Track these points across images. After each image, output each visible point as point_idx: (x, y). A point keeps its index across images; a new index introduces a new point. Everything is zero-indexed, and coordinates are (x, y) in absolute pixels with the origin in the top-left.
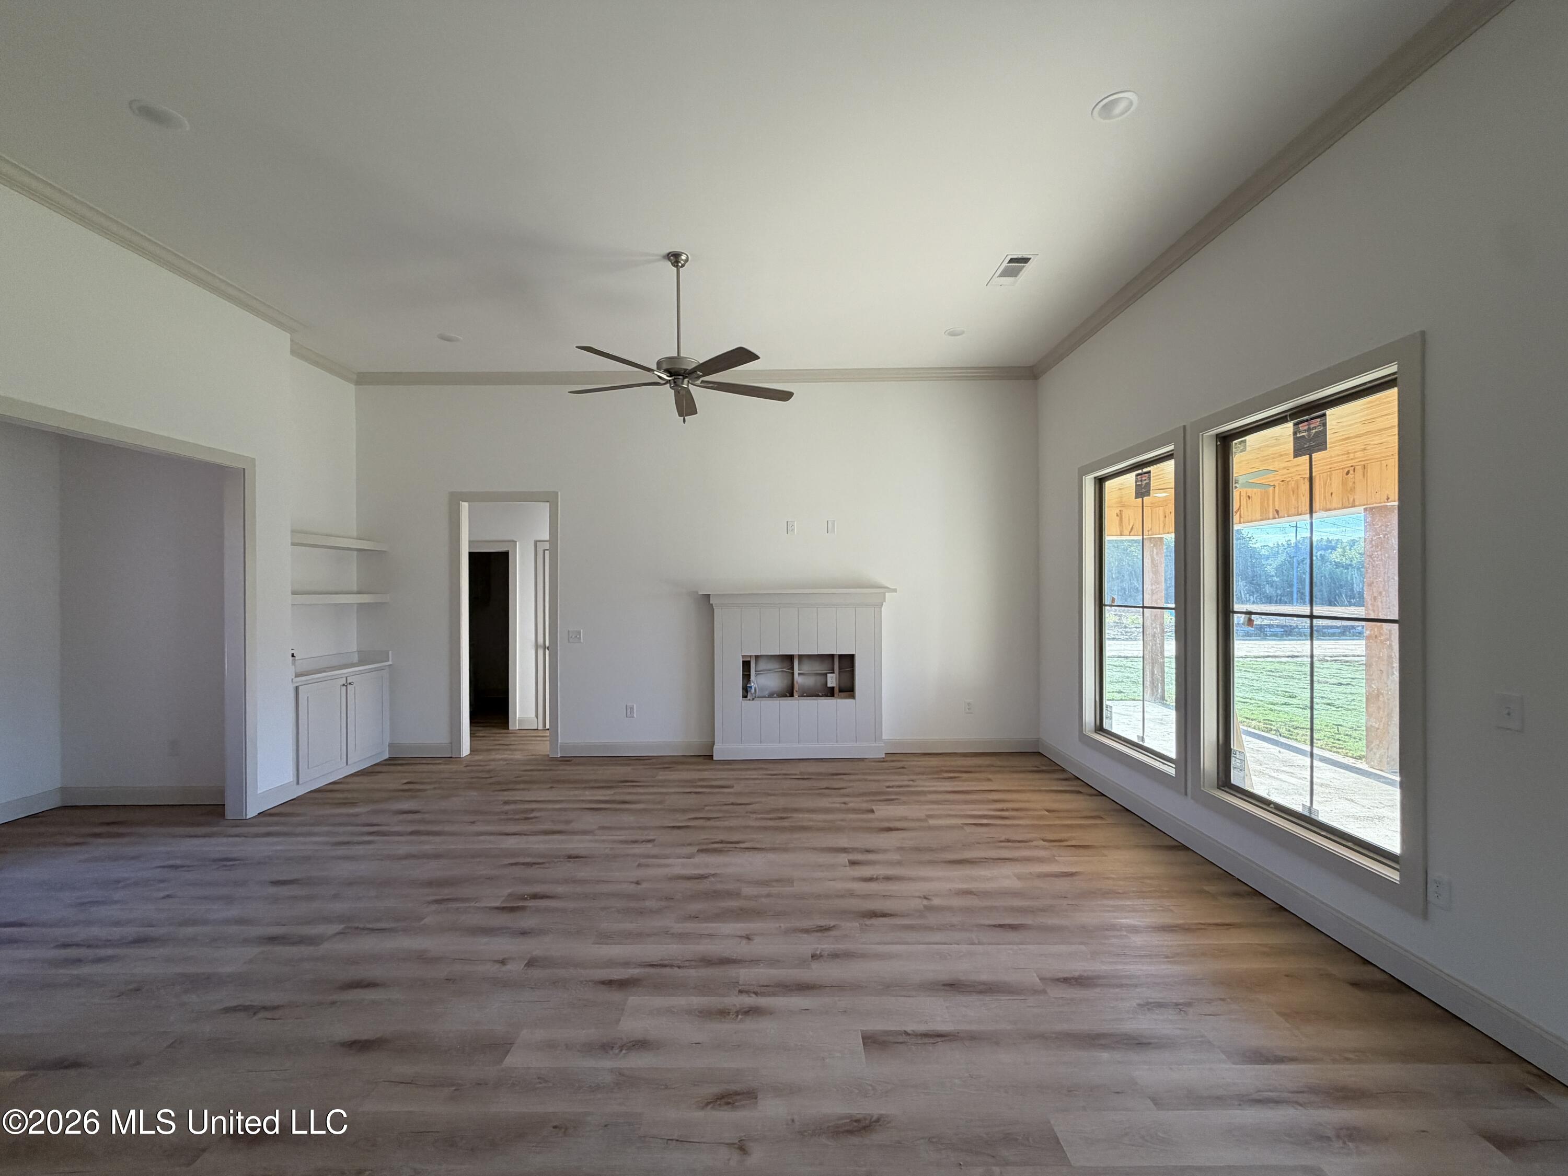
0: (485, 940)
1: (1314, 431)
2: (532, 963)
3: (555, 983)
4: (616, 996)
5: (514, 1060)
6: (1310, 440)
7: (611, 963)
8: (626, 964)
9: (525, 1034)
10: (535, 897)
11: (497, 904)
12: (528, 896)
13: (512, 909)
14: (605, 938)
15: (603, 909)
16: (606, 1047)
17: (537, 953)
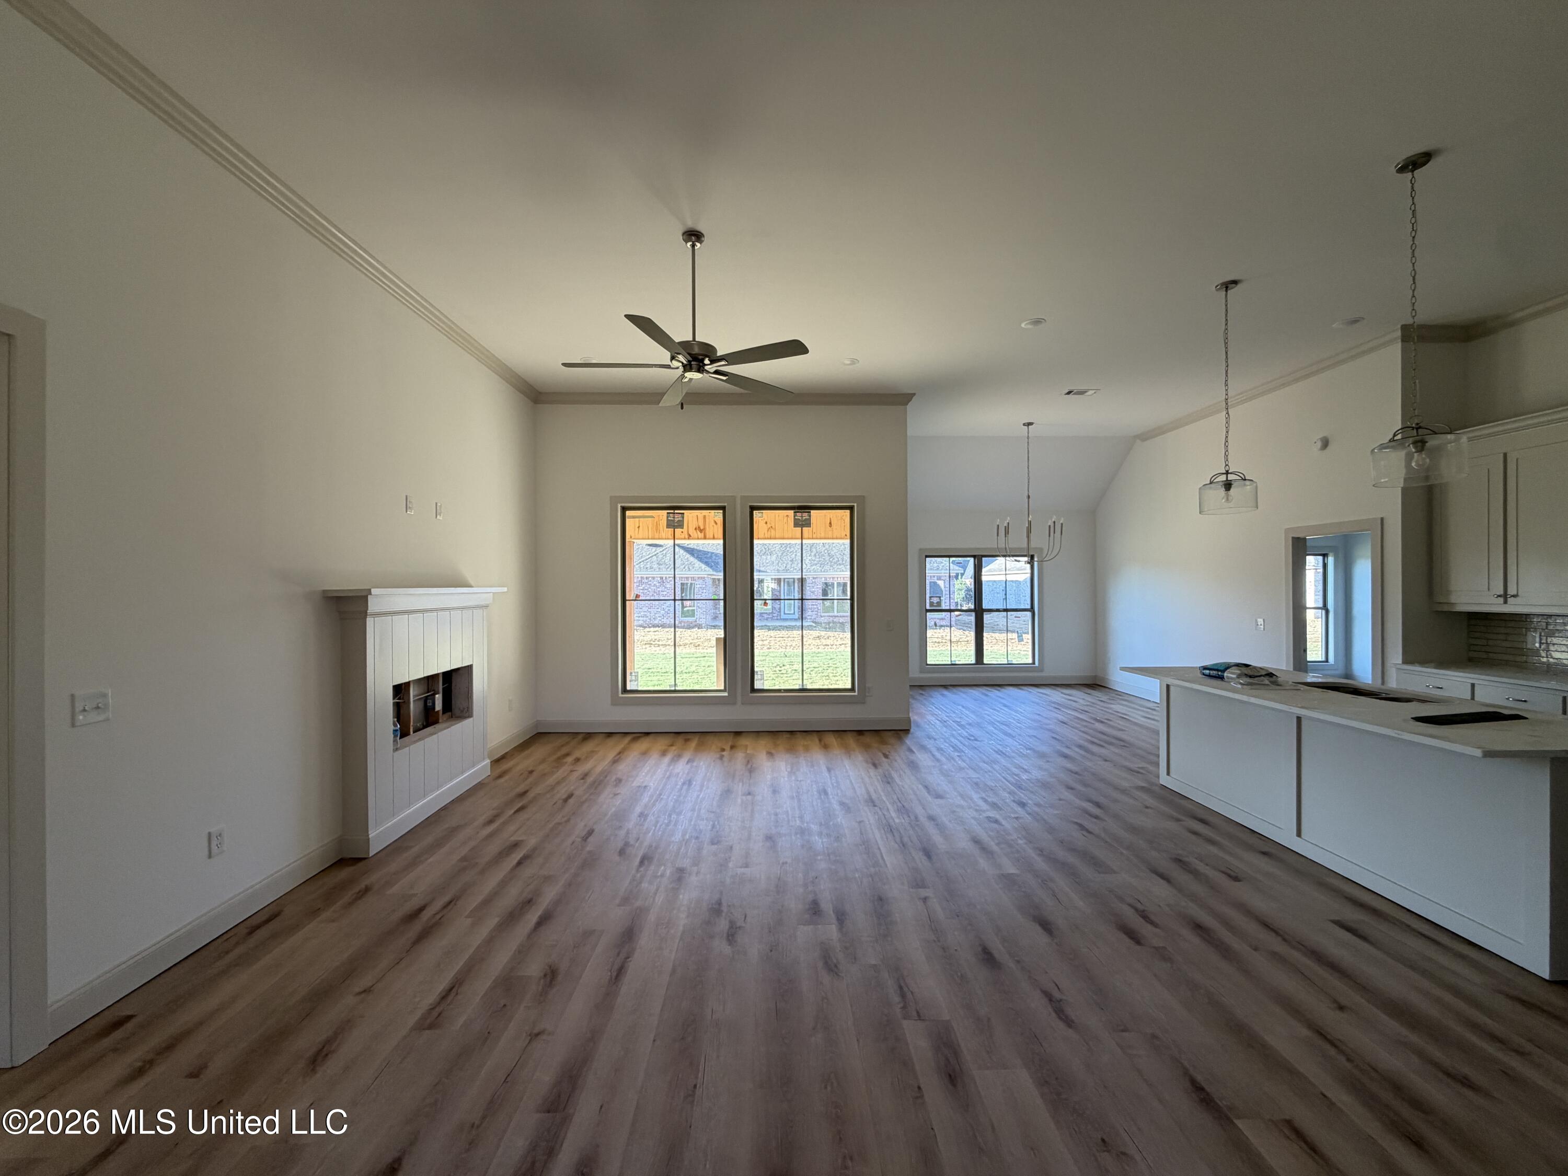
1: (805, 518)
6: (803, 521)
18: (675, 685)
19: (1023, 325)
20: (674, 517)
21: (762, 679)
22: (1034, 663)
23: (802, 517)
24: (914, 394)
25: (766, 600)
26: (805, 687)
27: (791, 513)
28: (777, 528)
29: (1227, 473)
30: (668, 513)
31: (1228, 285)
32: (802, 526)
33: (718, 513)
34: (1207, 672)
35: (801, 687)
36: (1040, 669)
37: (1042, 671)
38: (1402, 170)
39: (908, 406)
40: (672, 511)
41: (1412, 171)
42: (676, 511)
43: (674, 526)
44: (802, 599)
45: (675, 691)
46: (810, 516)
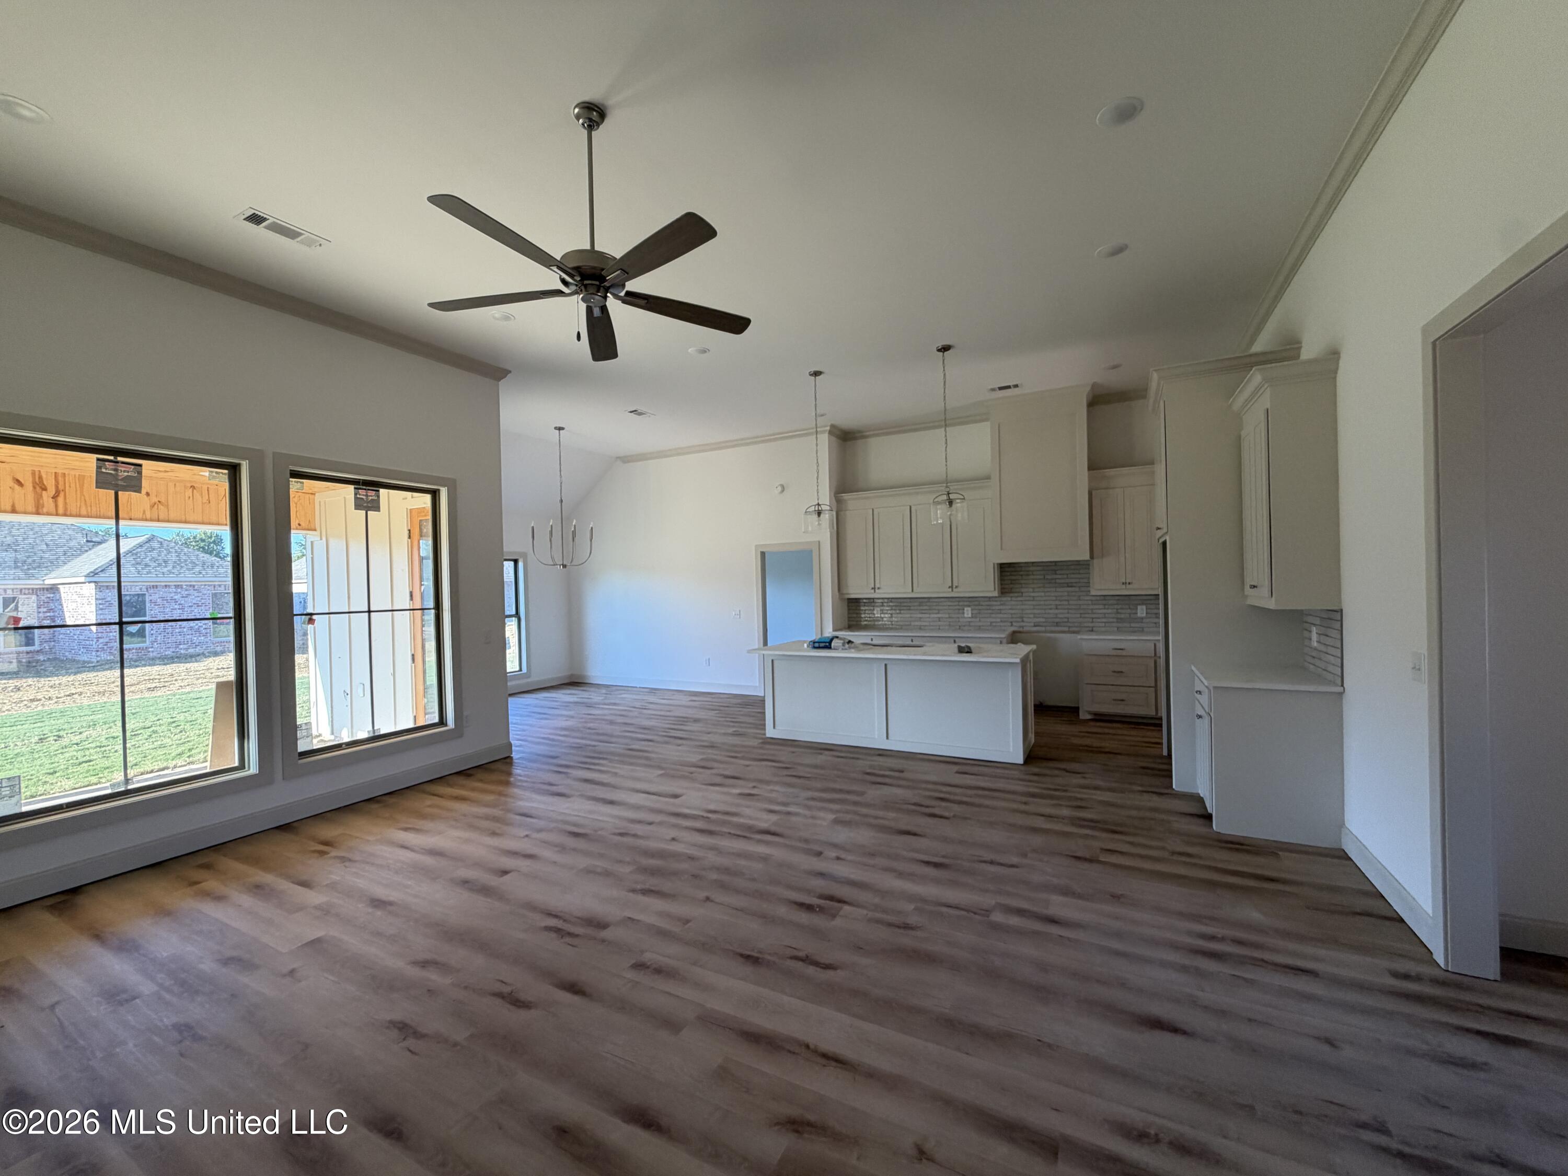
0: (852, 876)
1: (371, 498)
2: (819, 854)
3: (806, 841)
4: (773, 829)
5: (831, 817)
6: (368, 502)
7: (767, 843)
8: (759, 841)
9: (825, 824)
10: (809, 908)
11: (846, 908)
12: (816, 910)
13: (831, 898)
14: (765, 859)
15: (754, 880)
16: (789, 813)
17: (815, 859)
18: (127, 781)
19: (690, 350)
20: (116, 470)
21: (309, 735)
22: (521, 670)
23: (367, 496)
24: (510, 372)
25: (311, 614)
26: (376, 734)
27: (351, 488)
28: (170, 503)
29: (819, 505)
30: (98, 459)
31: (816, 374)
32: (367, 509)
33: (217, 473)
34: (817, 645)
35: (371, 735)
36: (528, 675)
37: (529, 677)
38: (939, 350)
39: (500, 383)
40: (112, 458)
41: (943, 352)
42: (120, 459)
43: (117, 485)
44: (369, 612)
45: (127, 793)
46: (378, 497)
